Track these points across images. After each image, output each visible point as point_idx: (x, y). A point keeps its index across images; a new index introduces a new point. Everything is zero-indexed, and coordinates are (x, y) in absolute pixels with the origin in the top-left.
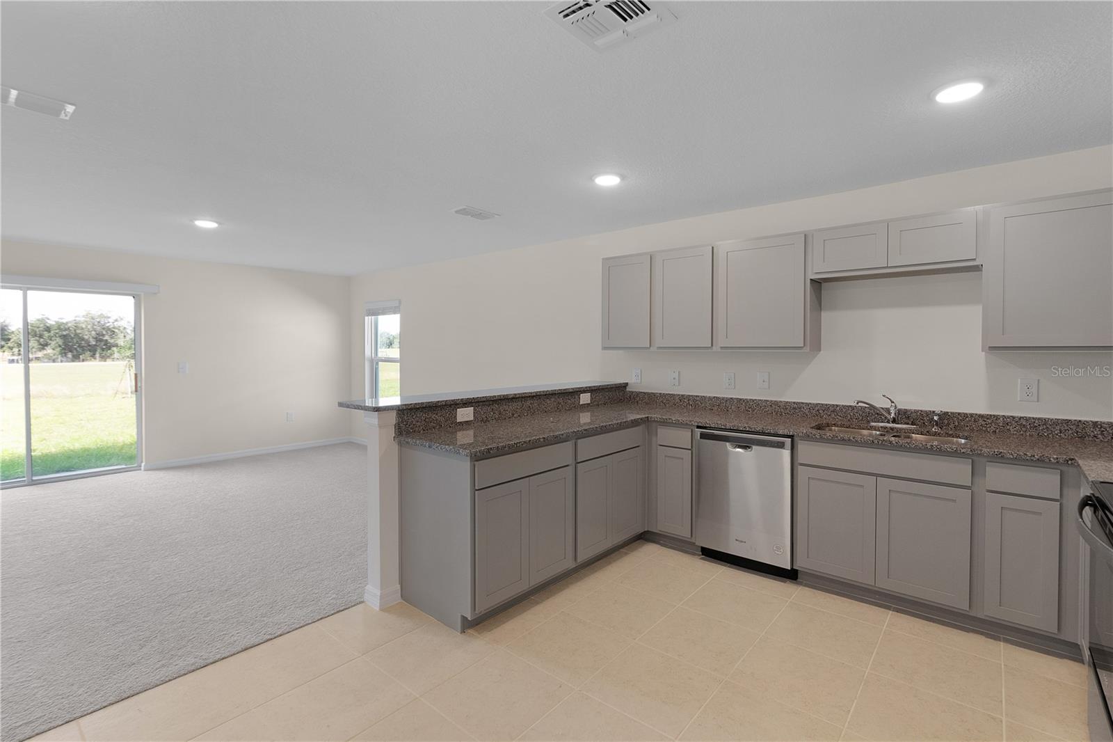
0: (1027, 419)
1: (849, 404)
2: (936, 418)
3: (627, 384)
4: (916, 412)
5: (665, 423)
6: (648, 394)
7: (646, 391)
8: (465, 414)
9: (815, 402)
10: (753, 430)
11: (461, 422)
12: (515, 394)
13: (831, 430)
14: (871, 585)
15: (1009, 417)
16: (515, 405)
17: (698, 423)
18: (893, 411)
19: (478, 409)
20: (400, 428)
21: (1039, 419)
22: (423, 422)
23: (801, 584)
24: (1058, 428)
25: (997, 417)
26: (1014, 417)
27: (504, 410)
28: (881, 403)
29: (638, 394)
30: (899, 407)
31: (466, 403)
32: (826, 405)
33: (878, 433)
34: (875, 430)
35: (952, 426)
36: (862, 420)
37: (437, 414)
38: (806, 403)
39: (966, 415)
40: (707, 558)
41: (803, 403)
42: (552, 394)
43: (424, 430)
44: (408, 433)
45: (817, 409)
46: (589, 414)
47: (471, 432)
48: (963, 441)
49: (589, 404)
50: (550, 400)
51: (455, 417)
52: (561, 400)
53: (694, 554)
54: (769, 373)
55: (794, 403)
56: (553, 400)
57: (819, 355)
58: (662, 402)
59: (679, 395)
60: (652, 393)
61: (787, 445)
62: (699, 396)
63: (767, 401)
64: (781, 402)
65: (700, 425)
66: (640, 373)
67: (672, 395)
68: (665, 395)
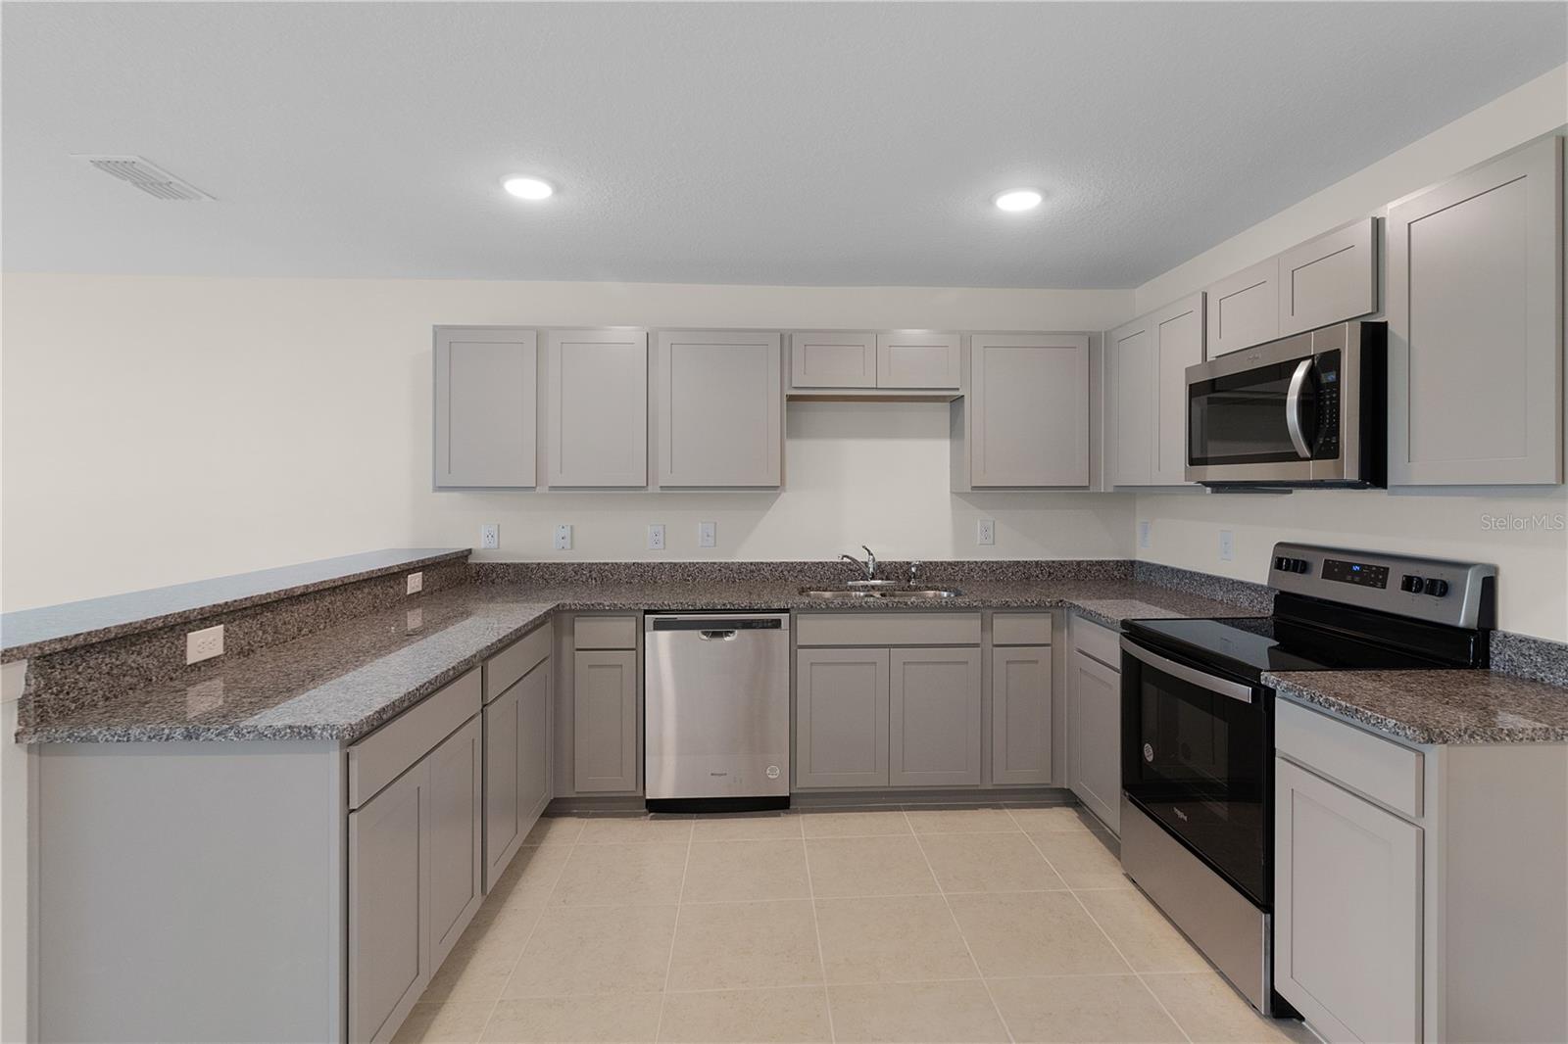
0: (988, 563)
1: (817, 561)
2: (913, 570)
3: (470, 551)
4: (891, 563)
5: (589, 612)
6: (515, 566)
7: (508, 562)
8: (205, 644)
9: (779, 561)
10: (736, 607)
11: (195, 664)
12: (307, 587)
13: (808, 596)
14: (885, 787)
15: (972, 563)
16: (304, 610)
17: (650, 605)
18: (871, 566)
19: (234, 628)
20: (40, 705)
21: (996, 562)
22: (106, 679)
23: (796, 812)
24: (1010, 570)
25: (963, 563)
26: (976, 562)
27: (285, 623)
28: (862, 557)
29: (494, 567)
30: (877, 560)
31: (206, 618)
32: (792, 563)
33: (862, 594)
34: (856, 591)
35: (924, 577)
36: (834, 580)
37: (139, 654)
38: (767, 563)
39: (936, 563)
40: (658, 814)
41: (762, 563)
42: (365, 580)
43: (107, 699)
44: (64, 714)
45: (780, 569)
46: (419, 611)
47: (218, 684)
48: (945, 594)
49: (419, 592)
50: (363, 592)
51: (183, 654)
52: (378, 590)
53: (636, 815)
54: (716, 524)
55: (751, 564)
56: (366, 590)
57: (780, 497)
58: (542, 577)
59: (573, 564)
60: (521, 564)
61: (785, 623)
62: (607, 564)
63: (715, 563)
64: (733, 563)
65: (653, 608)
66: (496, 532)
67: (561, 564)
68: (547, 566)
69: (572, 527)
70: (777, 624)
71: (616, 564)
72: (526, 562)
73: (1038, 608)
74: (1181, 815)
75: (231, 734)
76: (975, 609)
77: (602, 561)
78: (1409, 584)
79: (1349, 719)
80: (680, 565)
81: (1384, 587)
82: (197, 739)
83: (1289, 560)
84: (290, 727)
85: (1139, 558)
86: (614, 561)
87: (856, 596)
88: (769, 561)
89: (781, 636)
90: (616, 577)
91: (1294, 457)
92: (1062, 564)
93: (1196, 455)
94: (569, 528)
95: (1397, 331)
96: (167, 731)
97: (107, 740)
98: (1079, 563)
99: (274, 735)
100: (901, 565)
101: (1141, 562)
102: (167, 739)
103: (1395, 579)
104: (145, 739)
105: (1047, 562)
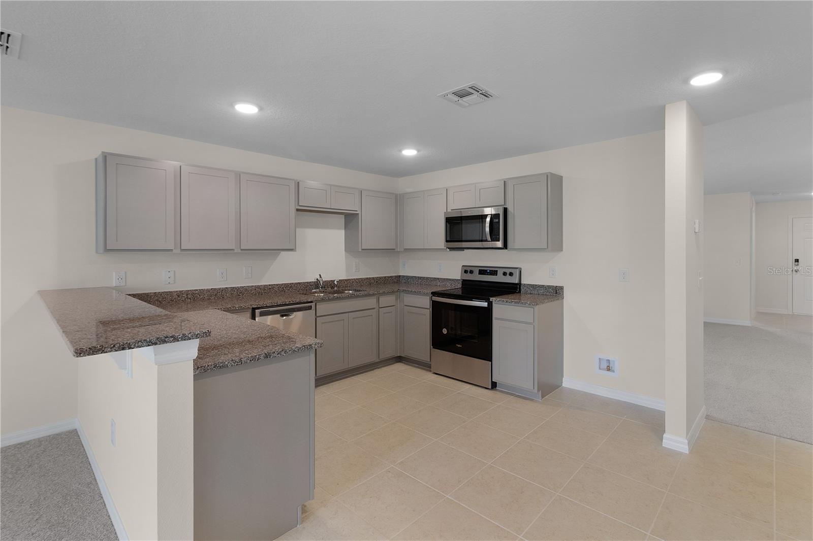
0: (358, 279)
2: (336, 283)
15: (353, 279)
18: (321, 283)
21: (361, 278)
24: (365, 281)
35: (337, 286)
54: (252, 267)
57: (280, 254)
58: (157, 300)
59: (177, 291)
60: (143, 294)
61: (313, 307)
62: (197, 290)
63: (253, 286)
64: (261, 286)
65: (259, 306)
66: (124, 276)
67: (169, 292)
68: (161, 294)
69: (174, 271)
70: (310, 308)
71: (202, 290)
72: (147, 292)
73: (393, 292)
74: (459, 346)
75: (283, 353)
76: (374, 295)
77: (194, 289)
78: (505, 274)
79: (518, 305)
80: (236, 288)
81: (497, 275)
82: (270, 357)
83: (467, 270)
84: (304, 346)
85: (401, 274)
86: (201, 288)
87: (318, 295)
88: (277, 283)
89: (312, 312)
90: (201, 297)
91: (486, 241)
92: (380, 278)
93: (448, 239)
94: (173, 272)
95: (510, 209)
96: (257, 357)
97: (232, 365)
98: (385, 277)
99: (299, 350)
100: (329, 281)
101: (404, 276)
102: (258, 360)
103: (500, 272)
104: (249, 361)
105: (376, 278)
